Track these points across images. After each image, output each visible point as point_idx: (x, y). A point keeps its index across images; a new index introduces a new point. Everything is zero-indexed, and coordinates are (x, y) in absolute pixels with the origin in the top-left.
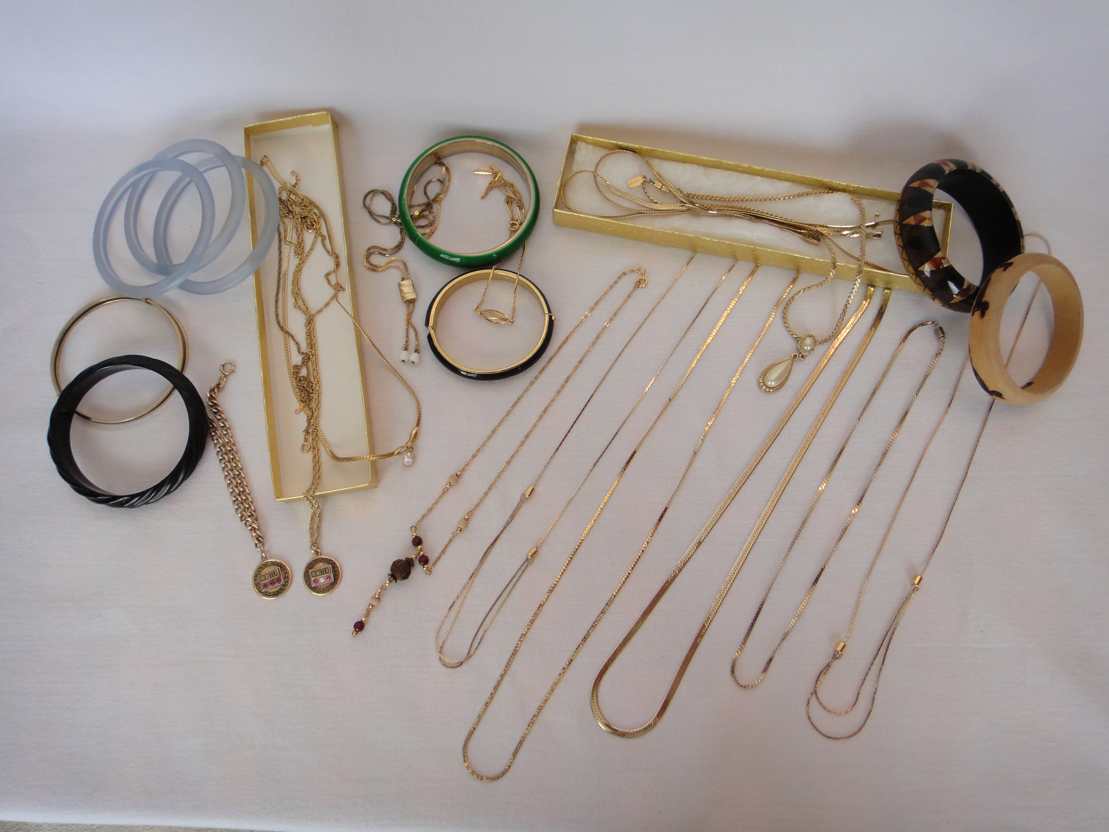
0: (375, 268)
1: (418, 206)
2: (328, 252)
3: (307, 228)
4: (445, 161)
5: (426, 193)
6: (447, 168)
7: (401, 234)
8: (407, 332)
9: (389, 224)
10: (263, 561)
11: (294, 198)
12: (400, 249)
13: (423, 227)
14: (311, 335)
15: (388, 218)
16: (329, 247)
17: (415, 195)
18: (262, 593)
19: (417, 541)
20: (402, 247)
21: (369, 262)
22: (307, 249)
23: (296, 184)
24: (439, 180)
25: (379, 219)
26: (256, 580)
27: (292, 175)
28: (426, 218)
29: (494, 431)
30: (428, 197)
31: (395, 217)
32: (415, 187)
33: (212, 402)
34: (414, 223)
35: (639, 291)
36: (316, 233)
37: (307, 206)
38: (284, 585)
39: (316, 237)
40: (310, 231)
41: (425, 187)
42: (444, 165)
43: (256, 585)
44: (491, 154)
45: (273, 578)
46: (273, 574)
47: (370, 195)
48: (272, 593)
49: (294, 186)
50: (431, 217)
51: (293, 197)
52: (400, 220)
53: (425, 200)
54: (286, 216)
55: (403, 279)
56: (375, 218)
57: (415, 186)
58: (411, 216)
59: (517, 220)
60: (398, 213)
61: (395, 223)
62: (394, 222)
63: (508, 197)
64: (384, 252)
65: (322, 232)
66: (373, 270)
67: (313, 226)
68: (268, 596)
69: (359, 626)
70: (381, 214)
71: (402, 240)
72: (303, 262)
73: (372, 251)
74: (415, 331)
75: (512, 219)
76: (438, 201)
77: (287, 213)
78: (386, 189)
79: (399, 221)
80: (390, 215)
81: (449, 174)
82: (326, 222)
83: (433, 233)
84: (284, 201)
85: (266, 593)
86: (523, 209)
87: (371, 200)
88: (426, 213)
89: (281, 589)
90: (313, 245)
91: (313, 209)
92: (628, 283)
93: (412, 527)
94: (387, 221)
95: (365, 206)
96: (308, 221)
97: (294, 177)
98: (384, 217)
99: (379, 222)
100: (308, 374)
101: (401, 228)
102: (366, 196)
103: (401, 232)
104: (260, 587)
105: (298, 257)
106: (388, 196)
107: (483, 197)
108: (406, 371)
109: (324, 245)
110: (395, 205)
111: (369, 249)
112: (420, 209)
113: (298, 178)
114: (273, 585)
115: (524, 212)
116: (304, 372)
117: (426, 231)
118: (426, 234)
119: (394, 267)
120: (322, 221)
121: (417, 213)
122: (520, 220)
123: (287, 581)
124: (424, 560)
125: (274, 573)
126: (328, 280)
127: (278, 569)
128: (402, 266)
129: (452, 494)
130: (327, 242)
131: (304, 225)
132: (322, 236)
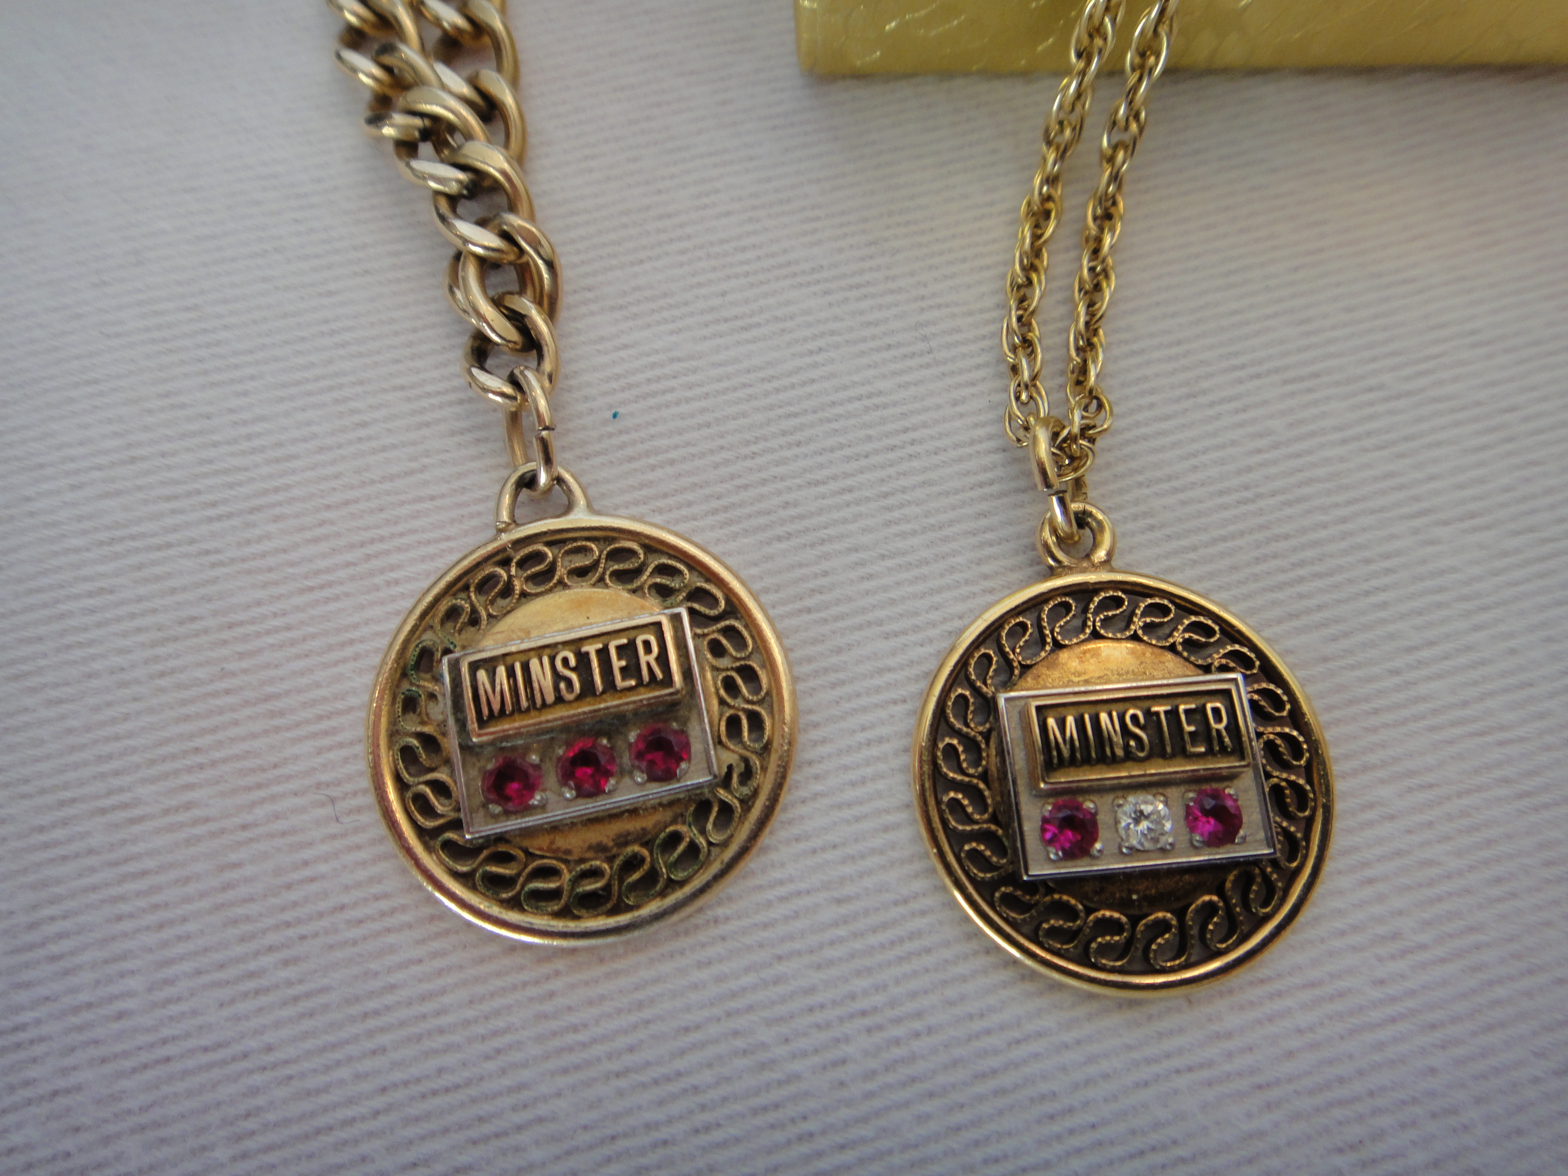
10: (514, 522)
18: (454, 850)
26: (410, 704)
38: (703, 807)
43: (407, 753)
45: (611, 702)
46: (617, 664)
68: (514, 904)
85: (504, 858)
104: (441, 789)
114: (597, 791)
123: (747, 775)
125: (628, 650)
127: (676, 619)
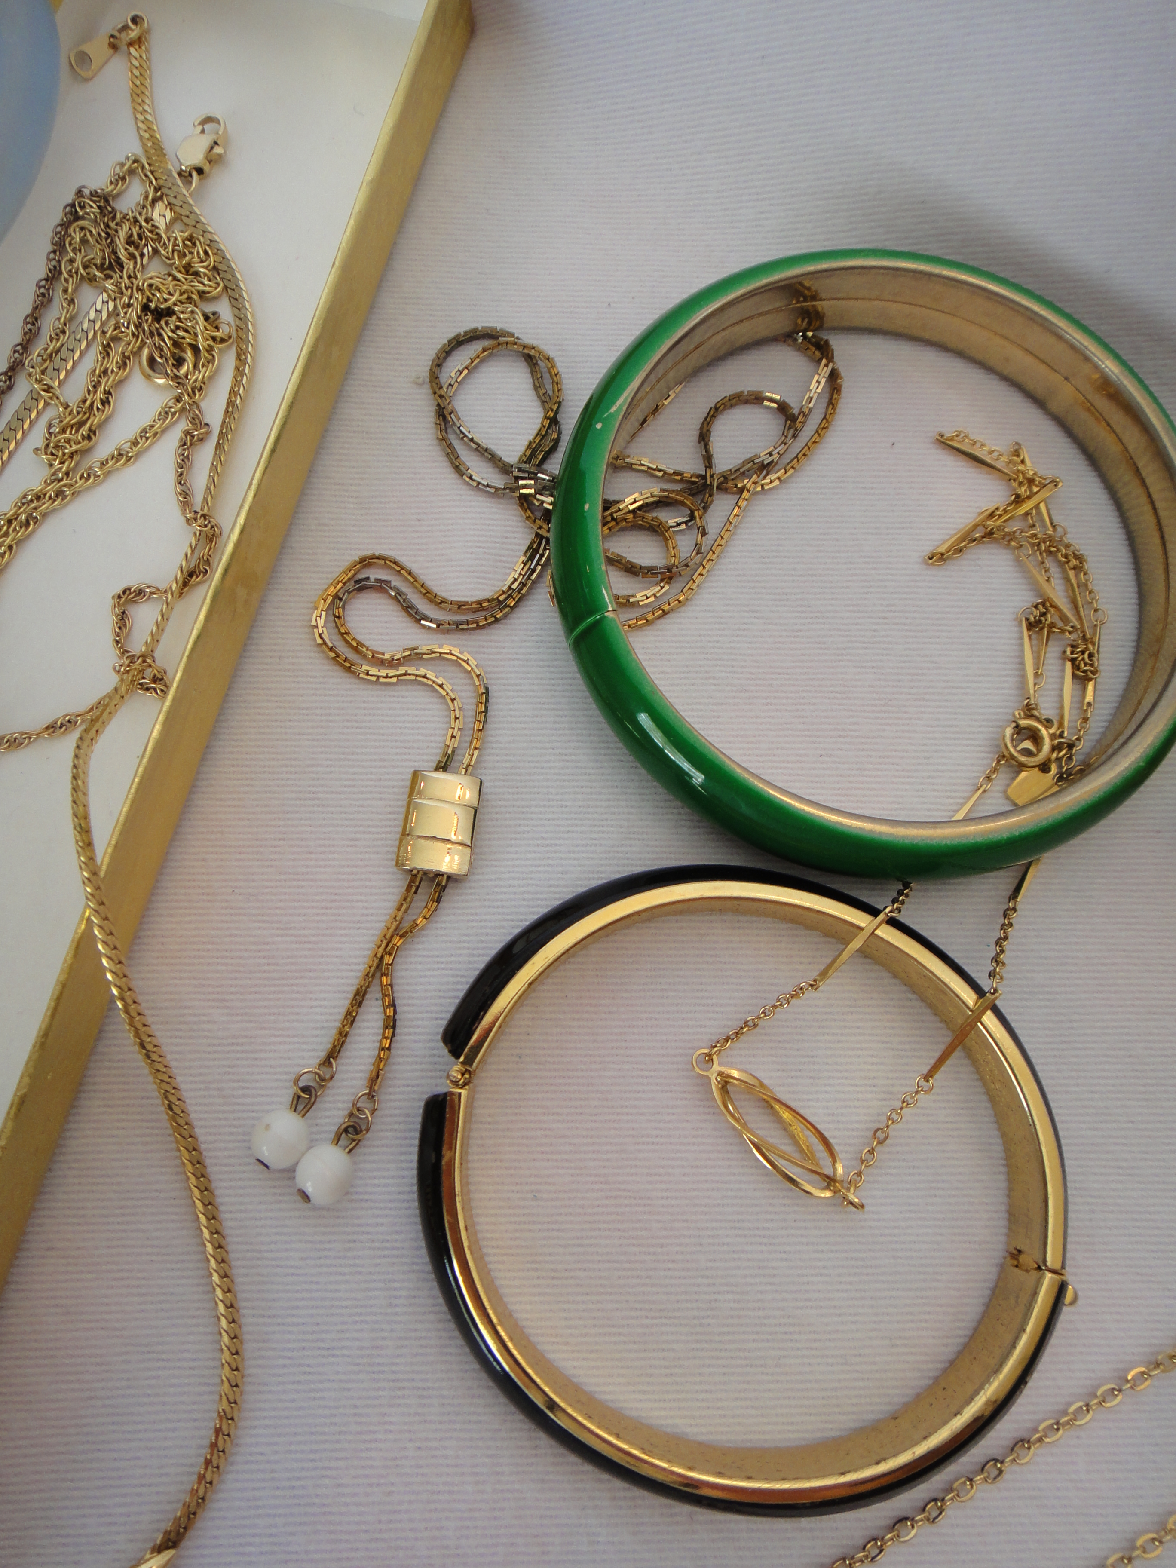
0: (352, 656)
1: (649, 473)
2: (185, 496)
3: (152, 361)
4: (839, 344)
5: (704, 437)
6: (834, 376)
7: (531, 559)
8: (350, 1018)
9: (497, 493)
11: (161, 224)
12: (497, 620)
13: (631, 570)
15: (505, 469)
16: (200, 480)
17: (656, 426)
20: (505, 616)
21: (336, 617)
22: (105, 448)
23: (200, 171)
24: (783, 408)
25: (468, 458)
27: (203, 131)
28: (666, 540)
30: (708, 459)
31: (535, 478)
32: (673, 396)
34: (604, 537)
36: (178, 400)
37: (196, 274)
39: (165, 414)
40: (161, 381)
41: (715, 412)
42: (830, 359)
44: (1039, 402)
47: (476, 348)
49: (185, 176)
50: (684, 544)
51: (161, 216)
52: (550, 499)
53: (691, 466)
54: (92, 279)
55: (444, 766)
56: (450, 445)
57: (679, 388)
58: (608, 505)
59: (1048, 723)
60: (555, 465)
61: (525, 501)
62: (521, 494)
63: (1046, 605)
64: (422, 606)
65: (203, 405)
66: (338, 660)
67: (179, 362)
70: (484, 443)
71: (523, 584)
72: (59, 493)
73: (374, 574)
74: (391, 1024)
75: (1029, 711)
76: (742, 490)
77: (101, 268)
78: (550, 350)
79: (547, 501)
80: (521, 461)
81: (832, 404)
82: (239, 372)
83: (665, 613)
84: (114, 211)
86: (1090, 686)
87: (471, 369)
88: (670, 518)
90: (135, 443)
91: (215, 298)
94: (498, 480)
95: (434, 377)
96: (167, 333)
97: (205, 142)
98: (492, 458)
99: (459, 469)
101: (537, 535)
102: (457, 343)
103: (532, 552)
105: (51, 465)
106: (547, 382)
107: (938, 558)
109: (184, 464)
110: (560, 433)
111: (366, 562)
112: (652, 490)
113: (218, 150)
115: (1089, 698)
117: (639, 596)
118: (635, 605)
119: (431, 688)
120: (229, 362)
121: (631, 500)
122: (1061, 724)
126: (123, 619)
128: (467, 699)
130: (205, 455)
131: (143, 344)
132: (197, 421)
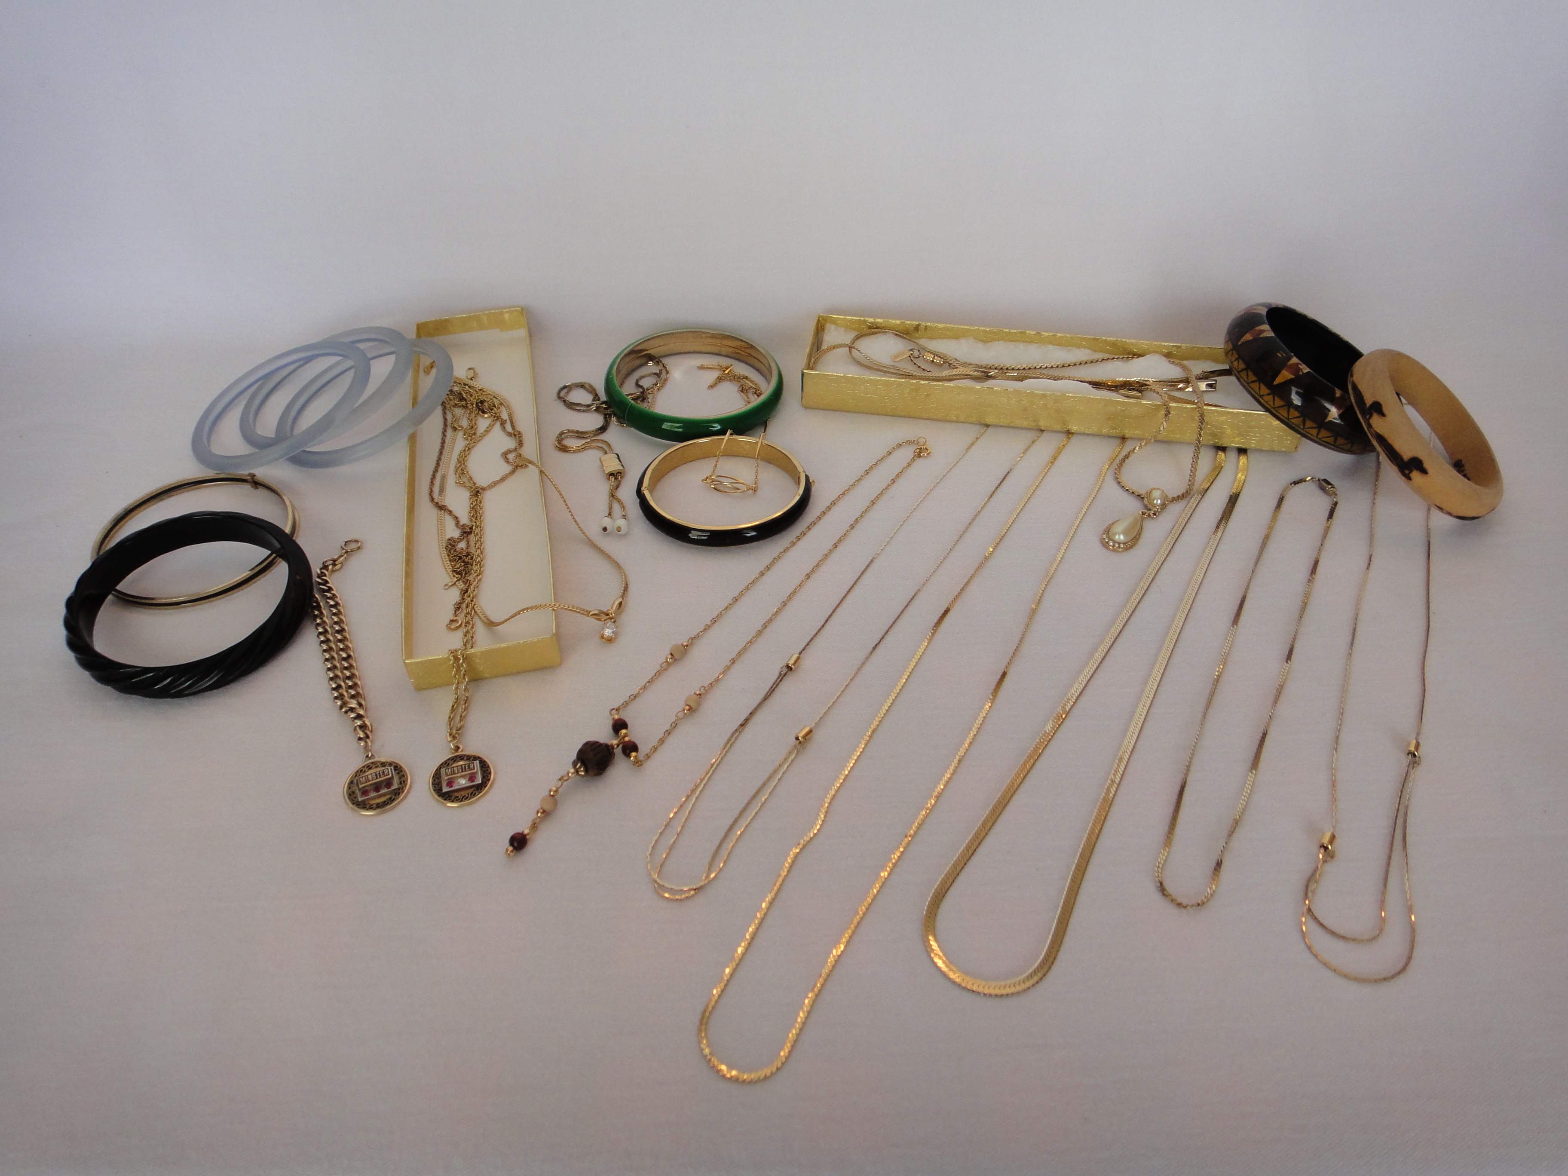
0: (568, 450)
2: (510, 435)
3: (483, 413)
4: (661, 360)
5: (638, 385)
6: (663, 366)
7: (606, 418)
8: (611, 505)
9: (589, 411)
10: (366, 761)
12: (604, 431)
14: (476, 510)
15: (589, 407)
18: (357, 805)
19: (619, 726)
20: (606, 429)
21: (561, 444)
22: (480, 432)
23: (473, 378)
24: (655, 375)
25: (575, 407)
26: (350, 788)
27: (469, 371)
29: (736, 600)
30: (642, 388)
31: (598, 405)
33: (322, 580)
35: (919, 461)
36: (495, 419)
38: (396, 793)
39: (494, 422)
40: (486, 416)
41: (638, 380)
42: (660, 363)
43: (350, 795)
47: (568, 388)
48: (375, 806)
49: (471, 379)
51: (467, 389)
52: (605, 406)
53: (639, 390)
54: (455, 406)
56: (570, 406)
57: (624, 380)
61: (598, 410)
62: (596, 409)
63: (740, 386)
64: (580, 435)
65: (501, 417)
66: (565, 451)
67: (491, 413)
68: (367, 809)
69: (519, 842)
70: (578, 403)
71: (607, 423)
72: (474, 443)
73: (566, 434)
74: (621, 504)
76: (653, 391)
77: (458, 403)
78: (587, 383)
79: (604, 408)
80: (592, 404)
81: (666, 371)
82: (508, 409)
85: (365, 804)
87: (569, 393)
89: (391, 798)
90: (488, 429)
91: (492, 399)
92: (907, 453)
93: (613, 709)
94: (587, 409)
95: (560, 397)
96: (486, 405)
97: (472, 372)
98: (584, 405)
99: (575, 409)
100: (468, 547)
101: (606, 413)
102: (562, 389)
103: (606, 416)
104: (356, 798)
105: (468, 439)
106: (590, 388)
107: (711, 387)
108: (608, 545)
109: (503, 428)
111: (563, 432)
114: (378, 794)
116: (462, 545)
119: (593, 448)
120: (503, 408)
123: (403, 788)
124: (630, 748)
126: (505, 458)
127: (391, 769)
128: (603, 445)
129: (675, 672)
130: (509, 427)
131: (479, 411)
132: (502, 420)
